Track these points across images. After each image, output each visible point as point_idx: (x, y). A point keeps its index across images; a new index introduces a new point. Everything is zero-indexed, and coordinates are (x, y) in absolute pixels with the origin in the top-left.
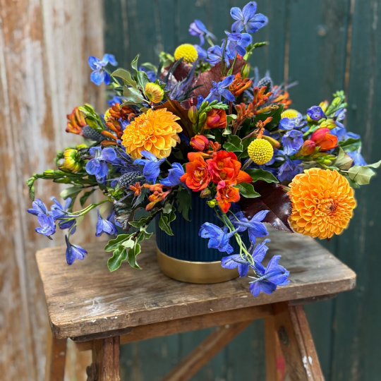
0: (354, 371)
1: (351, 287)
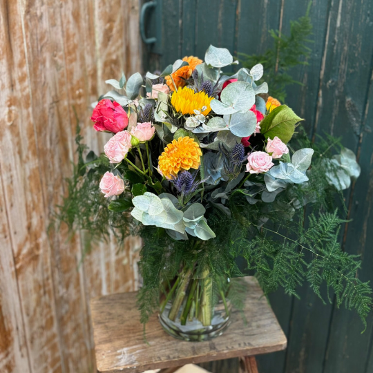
0: (302, 353)
1: (283, 348)
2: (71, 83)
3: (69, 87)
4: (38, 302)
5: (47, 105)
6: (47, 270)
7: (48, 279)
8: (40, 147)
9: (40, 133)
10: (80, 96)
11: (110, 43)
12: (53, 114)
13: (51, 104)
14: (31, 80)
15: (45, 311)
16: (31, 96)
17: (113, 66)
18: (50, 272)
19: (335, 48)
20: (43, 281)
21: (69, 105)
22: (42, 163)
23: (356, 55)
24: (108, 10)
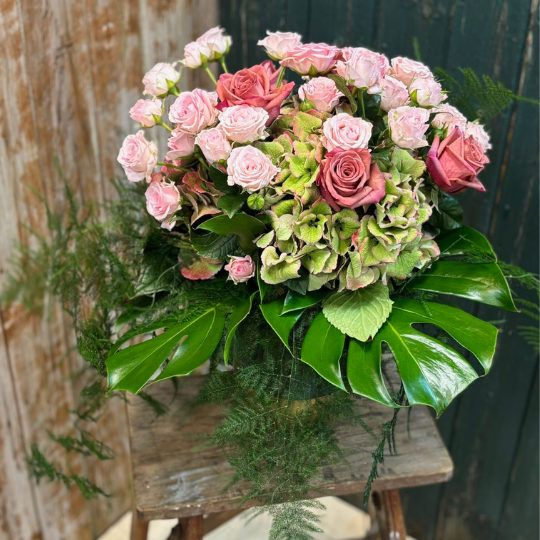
0: (472, 469)
2: (94, 12)
3: (90, 19)
4: (44, 383)
5: (51, 52)
6: (57, 330)
7: (58, 344)
8: (41, 125)
9: (39, 100)
10: (109, 35)
12: (62, 68)
13: (59, 49)
14: (22, 7)
15: (56, 396)
16: (23, 36)
18: (61, 334)
20: (51, 347)
21: (90, 50)
22: (44, 152)
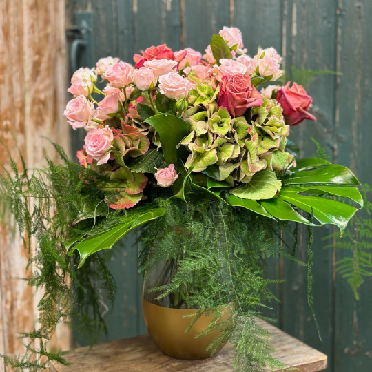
10: (7, 129)
11: (39, 79)
17: (41, 106)
19: (294, 58)
23: (318, 61)
24: (37, 40)
